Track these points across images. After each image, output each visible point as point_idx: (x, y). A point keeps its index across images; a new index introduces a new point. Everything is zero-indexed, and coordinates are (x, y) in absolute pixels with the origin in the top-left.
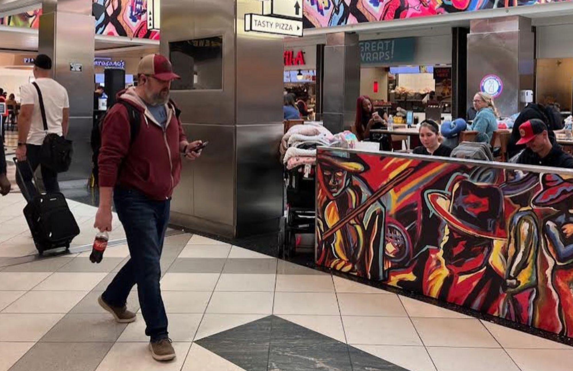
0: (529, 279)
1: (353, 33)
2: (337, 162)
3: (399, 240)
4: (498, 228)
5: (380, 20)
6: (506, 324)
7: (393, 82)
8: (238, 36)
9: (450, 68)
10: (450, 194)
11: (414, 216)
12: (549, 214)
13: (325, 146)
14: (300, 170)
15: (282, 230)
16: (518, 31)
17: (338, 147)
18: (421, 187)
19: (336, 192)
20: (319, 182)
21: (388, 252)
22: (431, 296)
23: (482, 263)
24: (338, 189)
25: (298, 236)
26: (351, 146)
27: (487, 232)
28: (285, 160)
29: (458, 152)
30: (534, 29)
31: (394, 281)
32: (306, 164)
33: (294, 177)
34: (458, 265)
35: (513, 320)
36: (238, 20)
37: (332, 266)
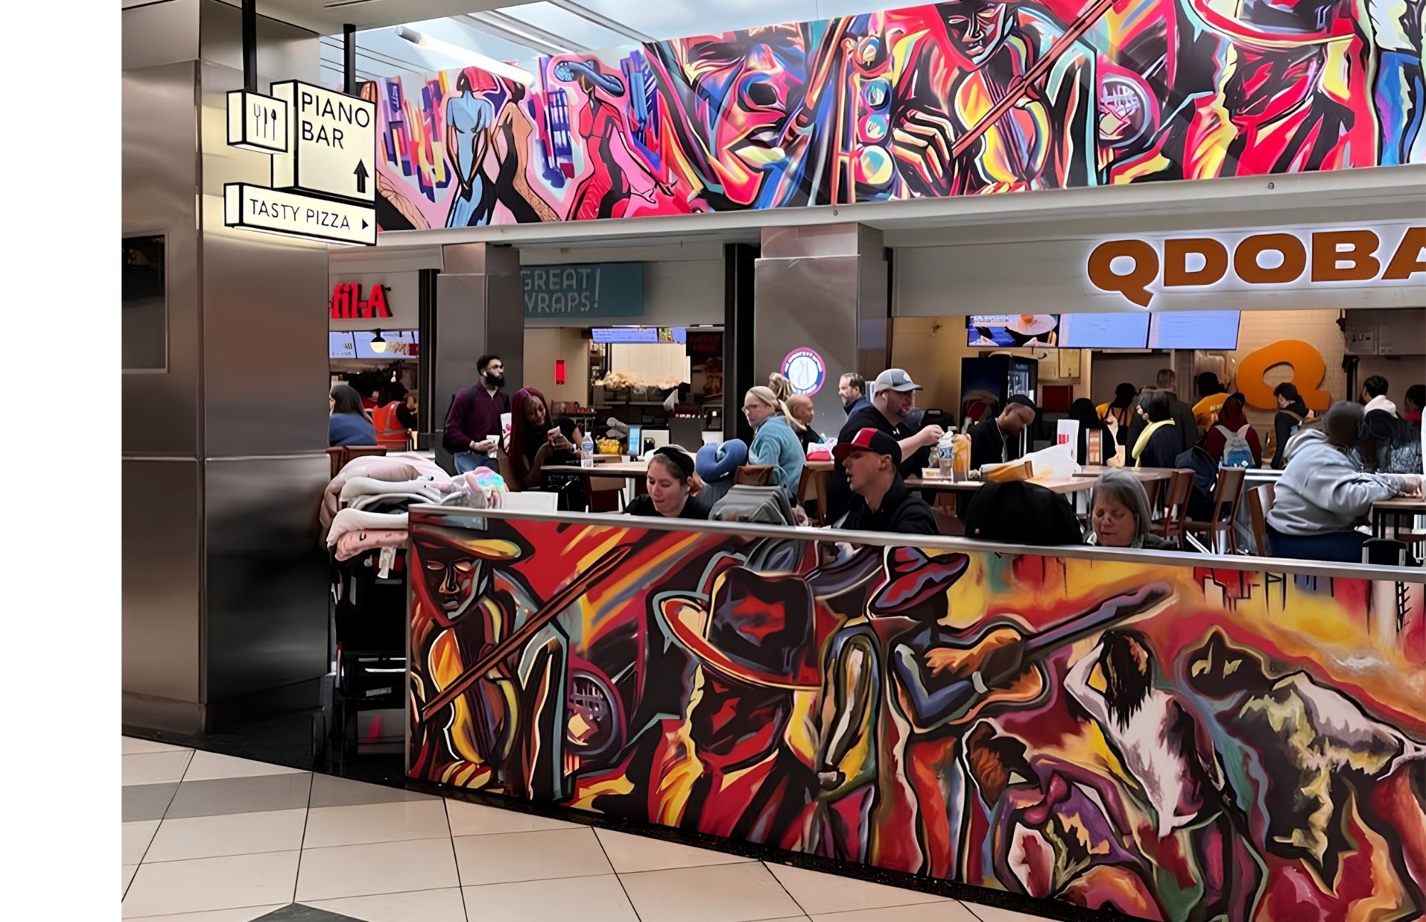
0: (861, 769)
1: (507, 246)
2: (458, 541)
3: (598, 706)
4: (802, 668)
5: (567, 219)
6: (817, 866)
7: (601, 363)
8: (205, 236)
9: (720, 333)
10: (706, 598)
11: (631, 651)
12: (903, 629)
13: (429, 505)
14: (368, 562)
15: (327, 706)
16: (859, 257)
17: (461, 505)
18: (646, 586)
19: (455, 610)
20: (415, 588)
21: (572, 736)
22: (666, 824)
23: (770, 741)
24: (460, 602)
25: (365, 716)
26: (493, 501)
27: (783, 678)
28: (330, 539)
29: (724, 508)
30: (889, 254)
31: (586, 798)
32: (384, 548)
33: (354, 580)
34: (723, 751)
35: (831, 855)
36: (204, 196)
37: (445, 778)
